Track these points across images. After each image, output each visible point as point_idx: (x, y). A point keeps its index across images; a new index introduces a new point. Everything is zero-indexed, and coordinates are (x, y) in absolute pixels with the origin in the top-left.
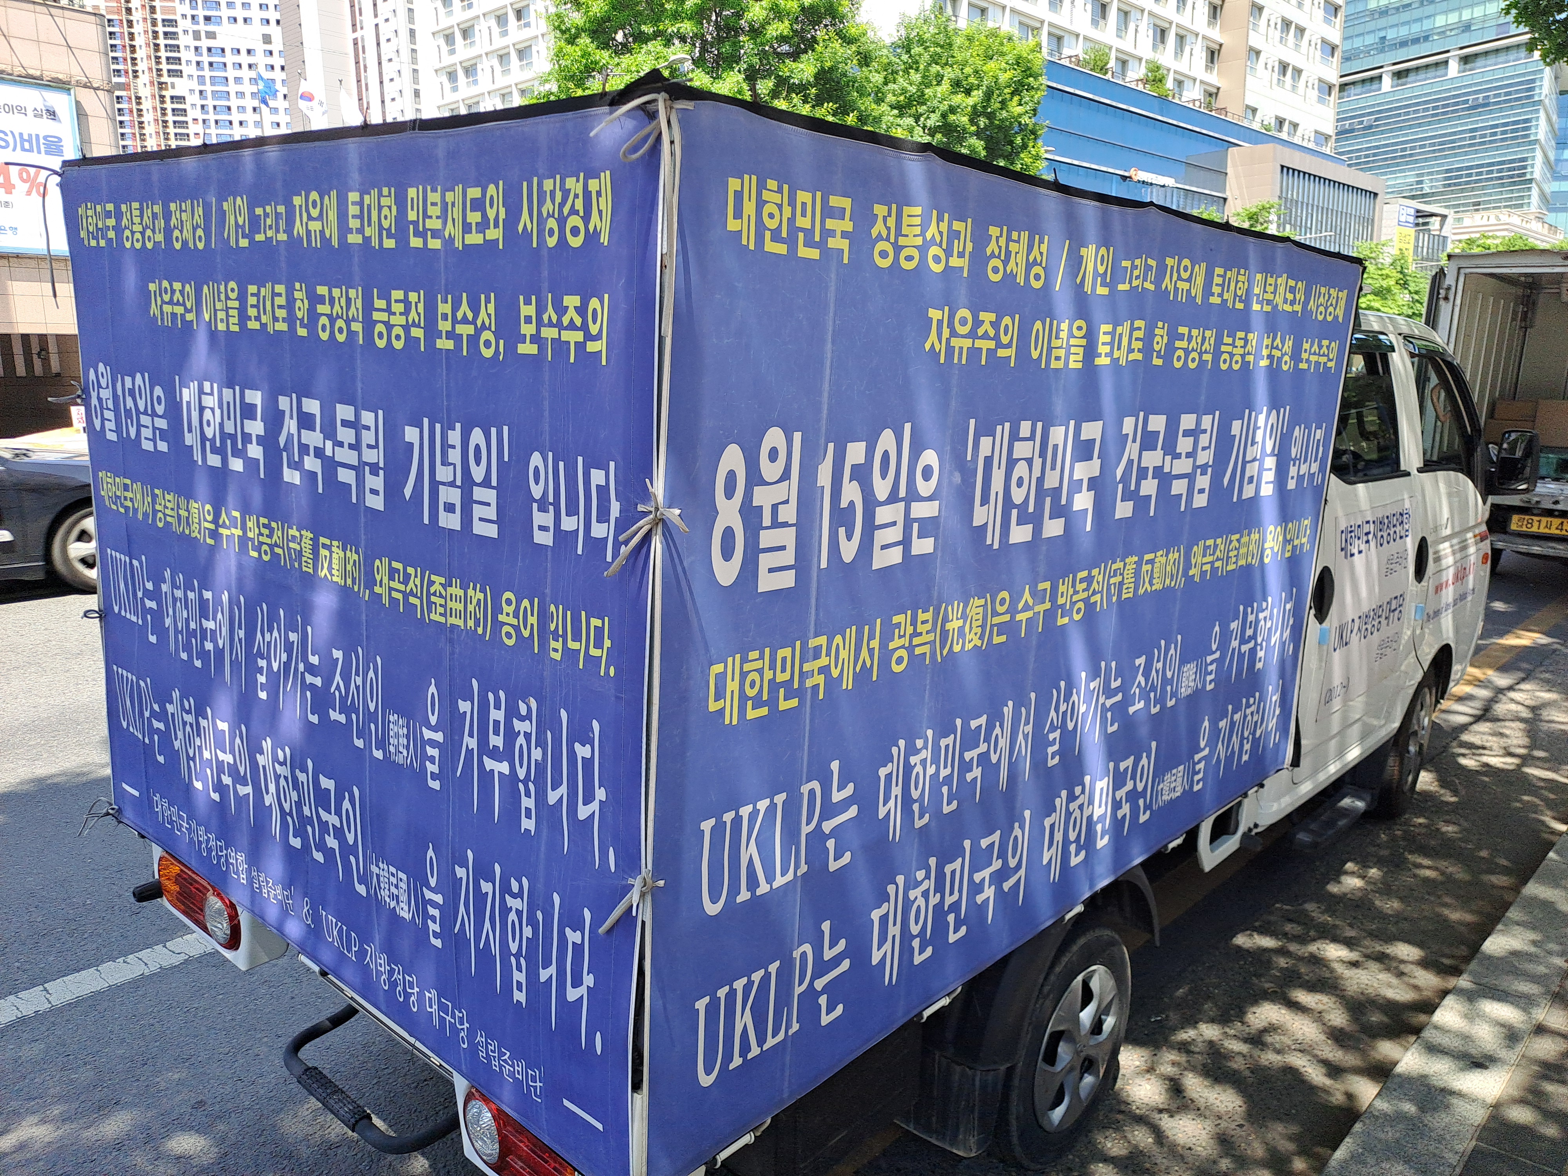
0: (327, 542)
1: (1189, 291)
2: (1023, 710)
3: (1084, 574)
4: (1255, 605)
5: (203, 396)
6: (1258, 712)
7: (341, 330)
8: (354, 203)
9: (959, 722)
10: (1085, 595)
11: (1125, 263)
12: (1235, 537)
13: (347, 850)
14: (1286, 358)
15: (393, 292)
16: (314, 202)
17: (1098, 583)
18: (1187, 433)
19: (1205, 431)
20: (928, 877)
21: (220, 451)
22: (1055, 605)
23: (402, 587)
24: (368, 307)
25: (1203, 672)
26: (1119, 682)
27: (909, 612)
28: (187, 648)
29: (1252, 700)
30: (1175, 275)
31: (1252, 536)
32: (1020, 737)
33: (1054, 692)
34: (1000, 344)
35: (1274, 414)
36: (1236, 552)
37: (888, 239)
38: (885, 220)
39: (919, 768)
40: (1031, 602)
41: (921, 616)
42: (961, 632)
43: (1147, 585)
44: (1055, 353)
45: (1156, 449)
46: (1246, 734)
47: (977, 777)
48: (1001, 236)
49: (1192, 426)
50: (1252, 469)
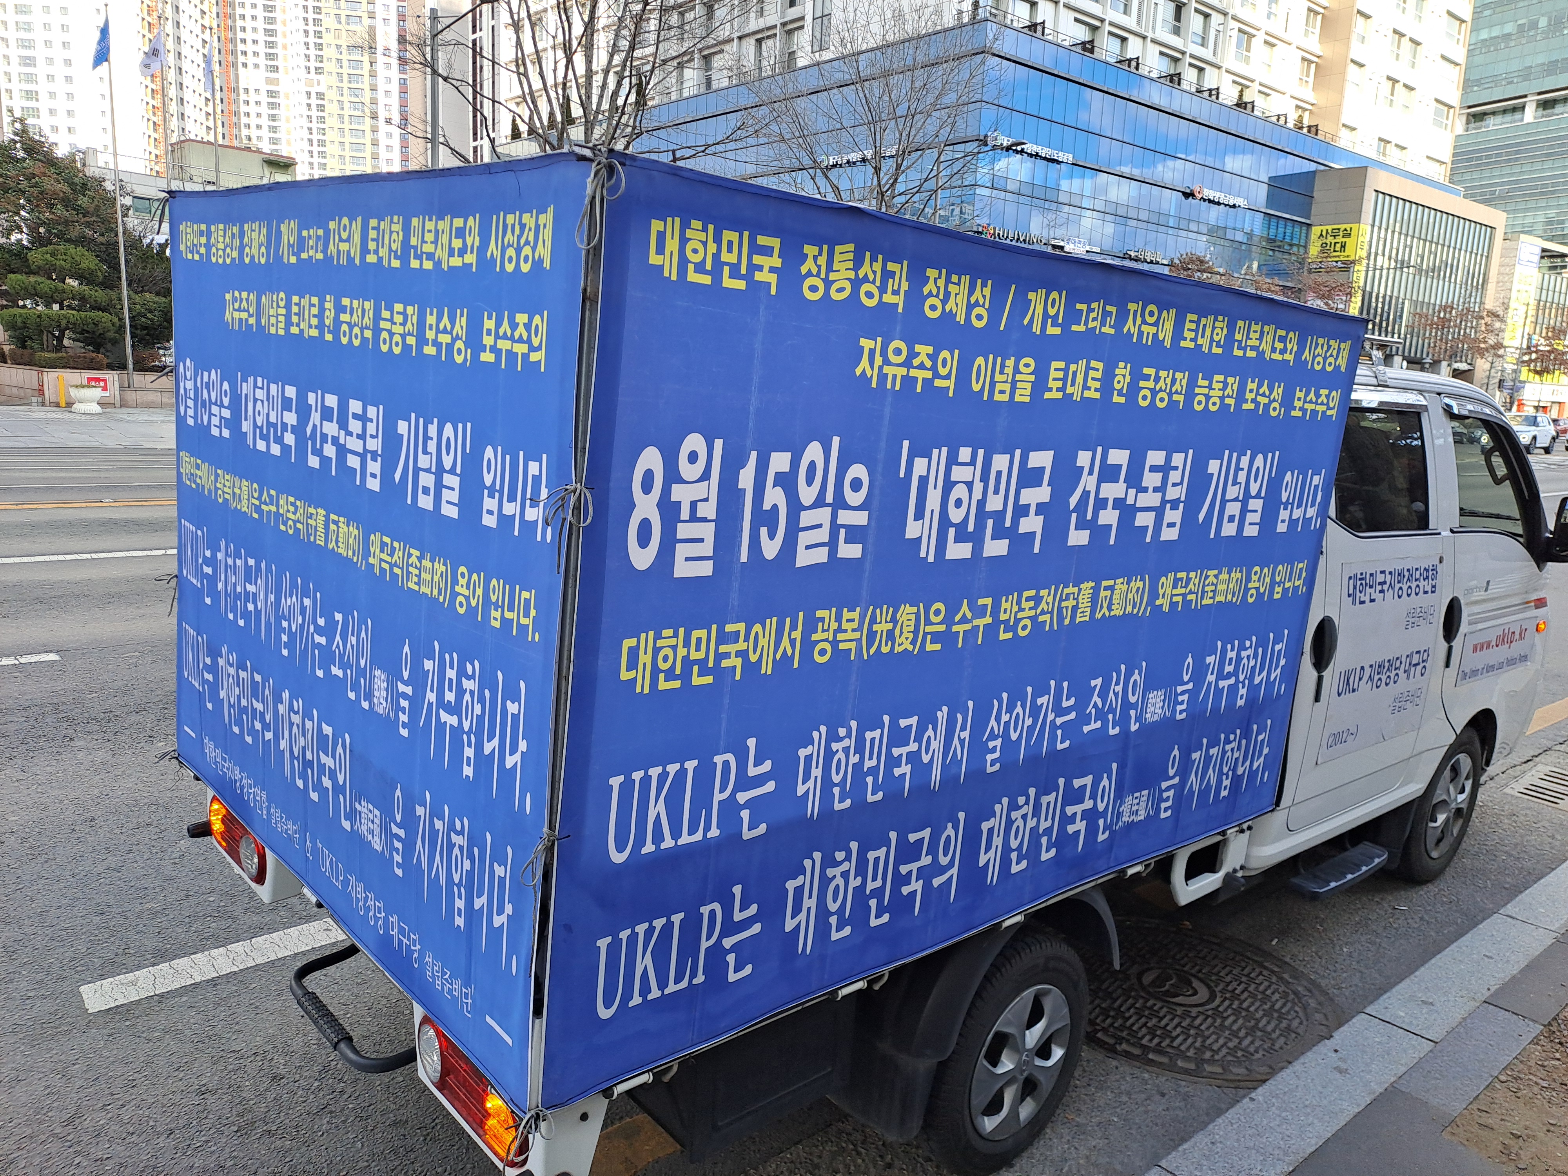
0: (336, 518)
1: (1155, 335)
2: (959, 717)
3: (1032, 593)
4: (1236, 642)
5: (256, 390)
6: (1239, 749)
7: (356, 336)
8: (373, 229)
9: (887, 719)
10: (1032, 613)
11: (1079, 306)
12: (1212, 573)
13: (338, 789)
14: (1275, 405)
15: (396, 304)
17: (1048, 604)
18: (1154, 469)
19: (1176, 468)
20: (848, 858)
21: (266, 438)
22: (997, 622)
23: (389, 559)
24: (377, 317)
25: (1172, 701)
26: (1072, 701)
27: (834, 610)
28: (234, 608)
29: (1232, 737)
30: (1139, 319)
31: (1233, 574)
32: (956, 741)
33: (995, 702)
34: (937, 375)
35: (1260, 458)
36: (1213, 588)
37: (818, 275)
38: (815, 258)
39: (841, 755)
40: (969, 615)
41: (846, 615)
42: (890, 635)
43: (1105, 610)
44: (999, 386)
45: (1117, 482)
46: (1225, 770)
47: (905, 773)
48: (940, 277)
49: (1163, 463)
50: (1233, 508)
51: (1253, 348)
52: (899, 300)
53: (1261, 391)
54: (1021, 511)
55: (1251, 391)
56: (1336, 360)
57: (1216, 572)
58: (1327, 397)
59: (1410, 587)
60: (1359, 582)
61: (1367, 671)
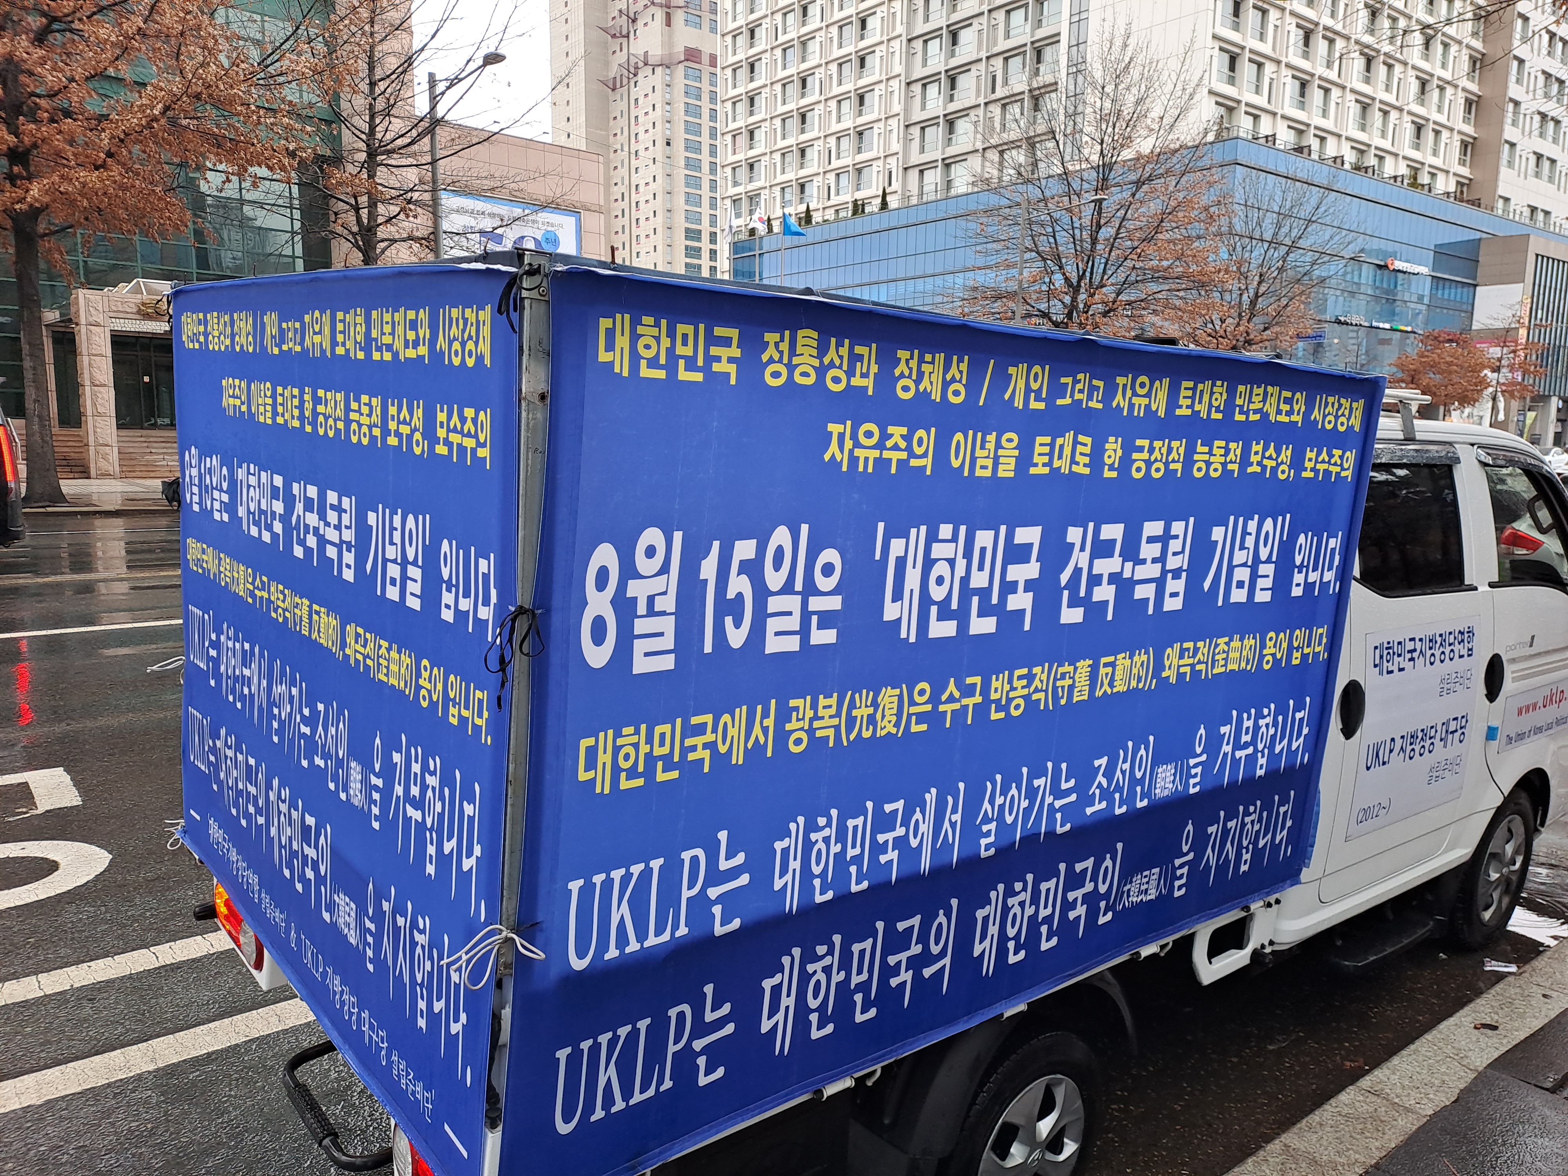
0: (319, 609)
1: (1148, 406)
2: (950, 799)
3: (1023, 671)
4: (1253, 711)
5: (249, 476)
6: (1260, 821)
8: (340, 321)
9: (870, 805)
10: (1025, 692)
11: (1063, 380)
12: (1222, 641)
13: (320, 882)
14: (1284, 468)
15: (362, 396)
16: (317, 319)
17: (1042, 681)
18: (1152, 540)
19: (1176, 537)
20: (830, 952)
21: (258, 524)
22: (987, 701)
23: (362, 650)
24: (348, 409)
25: (1184, 774)
26: (1072, 782)
27: (809, 698)
28: (233, 692)
29: (1252, 809)
30: (1129, 392)
31: (1246, 641)
32: (946, 824)
33: (988, 783)
34: (912, 455)
35: (1269, 522)
36: (1224, 655)
37: (780, 361)
38: (777, 345)
39: (821, 845)
40: (957, 694)
41: (822, 701)
42: (872, 719)
43: (1106, 687)
44: (980, 462)
45: (1112, 556)
46: (1245, 843)
47: (892, 860)
48: (912, 358)
49: (1161, 533)
50: (1241, 574)
51: (1256, 412)
52: (869, 383)
53: (1267, 454)
54: (1008, 588)
55: (1256, 453)
56: (1348, 419)
57: (1226, 639)
58: (1341, 457)
59: (1443, 653)
60: (1385, 652)
61: (1399, 742)
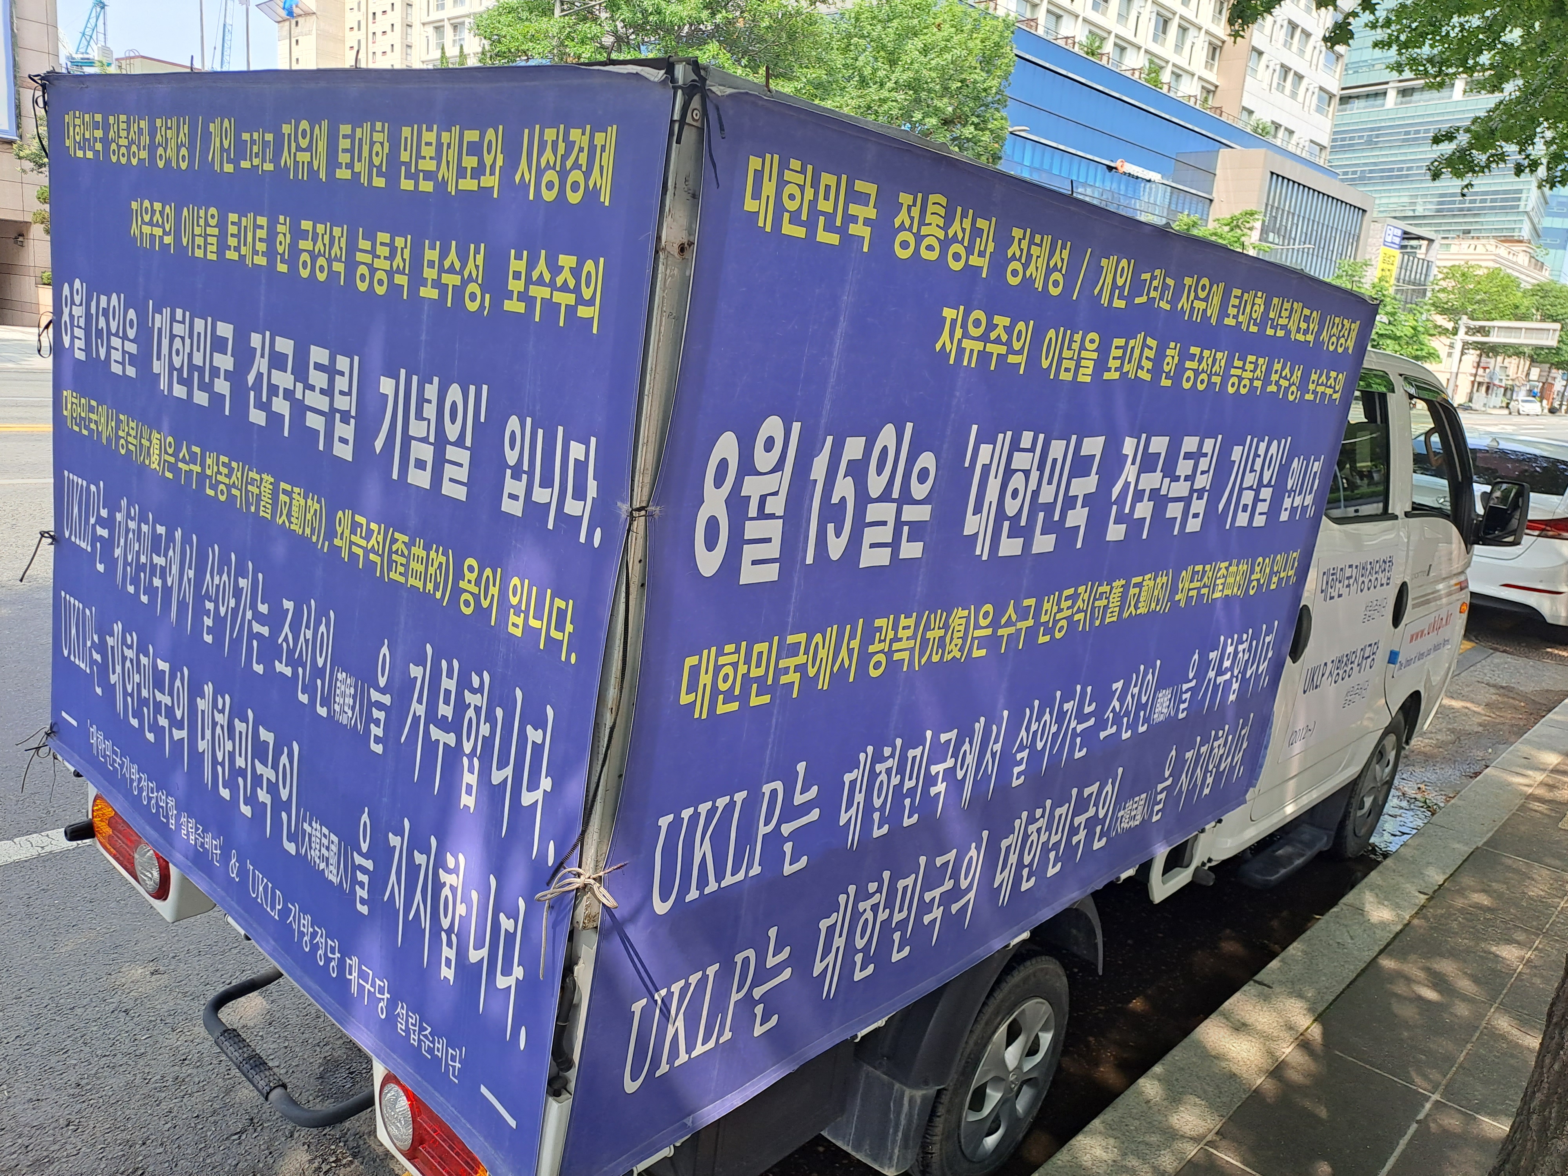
0: (288, 487)
1: (1204, 311)
2: (994, 727)
3: (1070, 591)
4: (1236, 636)
5: (174, 324)
6: (1225, 744)
7: (322, 269)
8: (345, 137)
9: (929, 734)
10: (1069, 613)
11: (1144, 275)
12: (1224, 565)
14: (1294, 388)
15: (379, 233)
16: (304, 131)
17: (1083, 602)
18: (1188, 456)
19: (1206, 455)
20: (879, 890)
21: (186, 382)
22: (1037, 623)
23: (363, 543)
24: (352, 247)
25: (1177, 699)
26: (1092, 707)
27: (891, 617)
28: (135, 581)
29: (1221, 732)
30: (1192, 294)
31: (1241, 566)
32: (988, 755)
33: (1028, 710)
34: (1011, 350)
35: (1275, 444)
36: (1223, 580)
37: (910, 229)
38: (908, 208)
39: (883, 777)
40: (1014, 617)
41: (903, 621)
42: (942, 642)
43: (1132, 609)
44: (1065, 364)
45: (1155, 472)
46: (1210, 767)
47: (940, 792)
48: (1024, 238)
49: (1194, 449)
50: (1248, 497)
51: (1282, 327)
52: (984, 262)
53: (1284, 375)
55: (1276, 372)
56: (1347, 340)
57: (1226, 564)
58: (1335, 381)
59: (1370, 580)
60: (1331, 578)
61: (1330, 665)
